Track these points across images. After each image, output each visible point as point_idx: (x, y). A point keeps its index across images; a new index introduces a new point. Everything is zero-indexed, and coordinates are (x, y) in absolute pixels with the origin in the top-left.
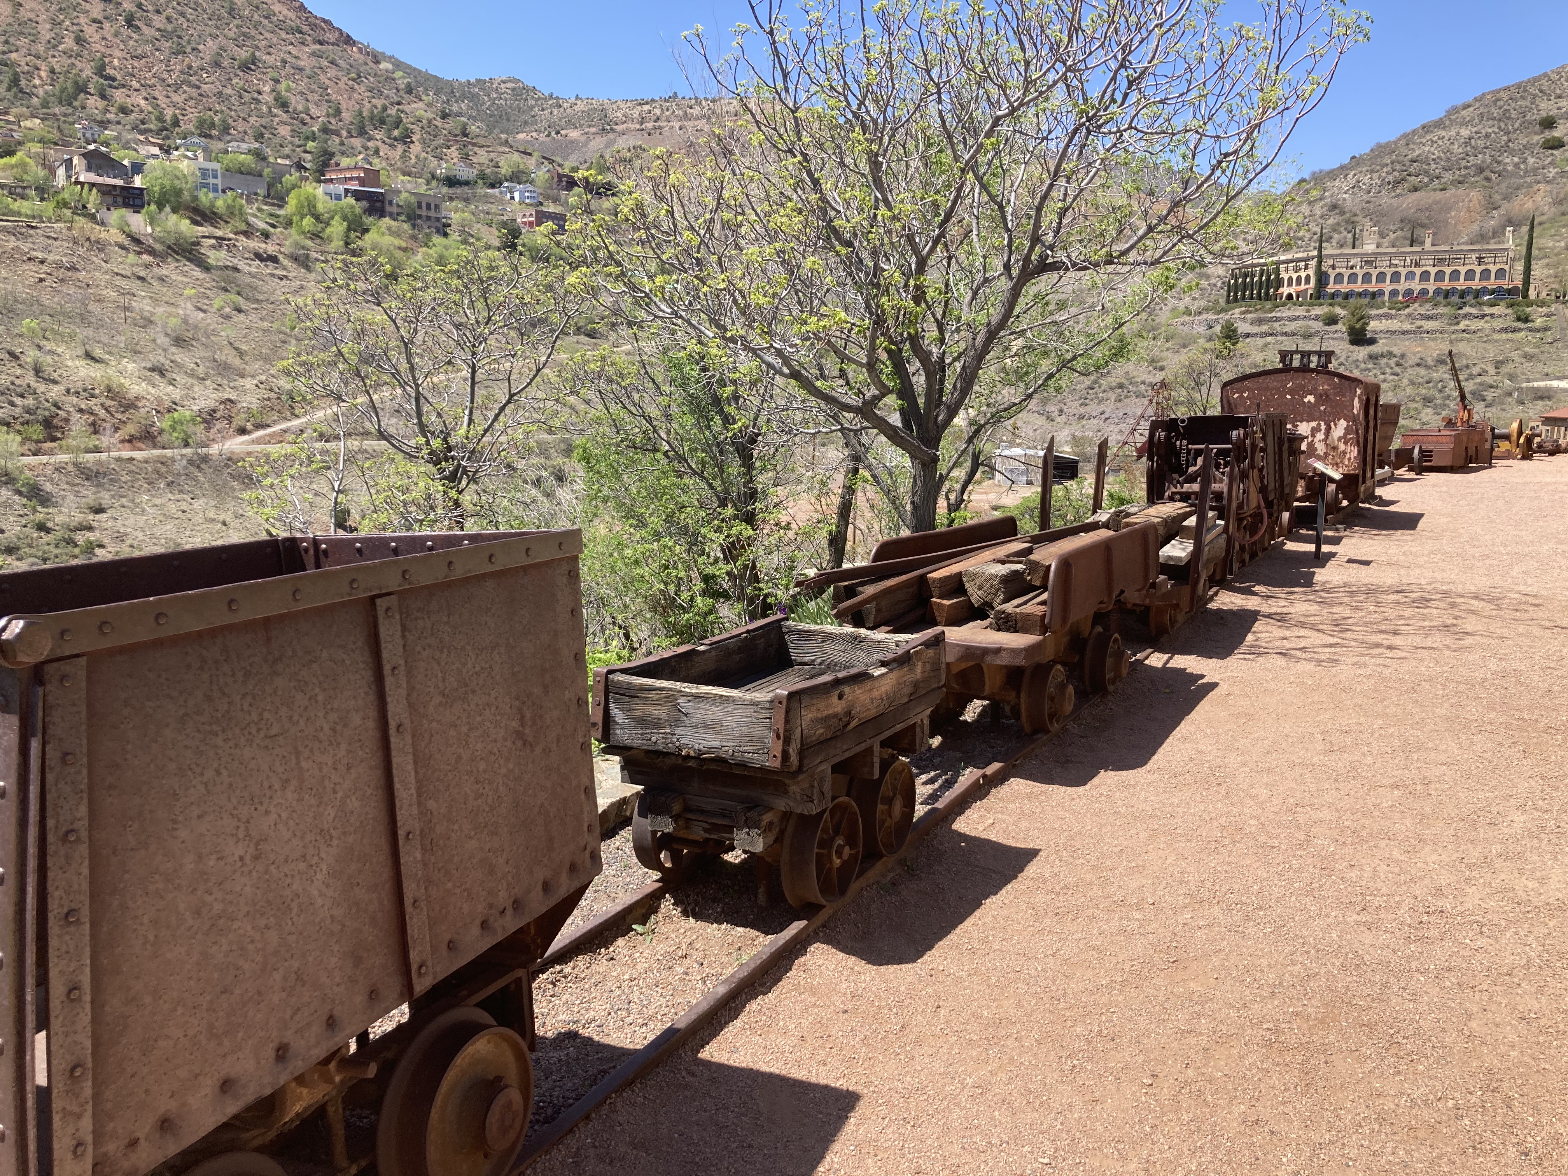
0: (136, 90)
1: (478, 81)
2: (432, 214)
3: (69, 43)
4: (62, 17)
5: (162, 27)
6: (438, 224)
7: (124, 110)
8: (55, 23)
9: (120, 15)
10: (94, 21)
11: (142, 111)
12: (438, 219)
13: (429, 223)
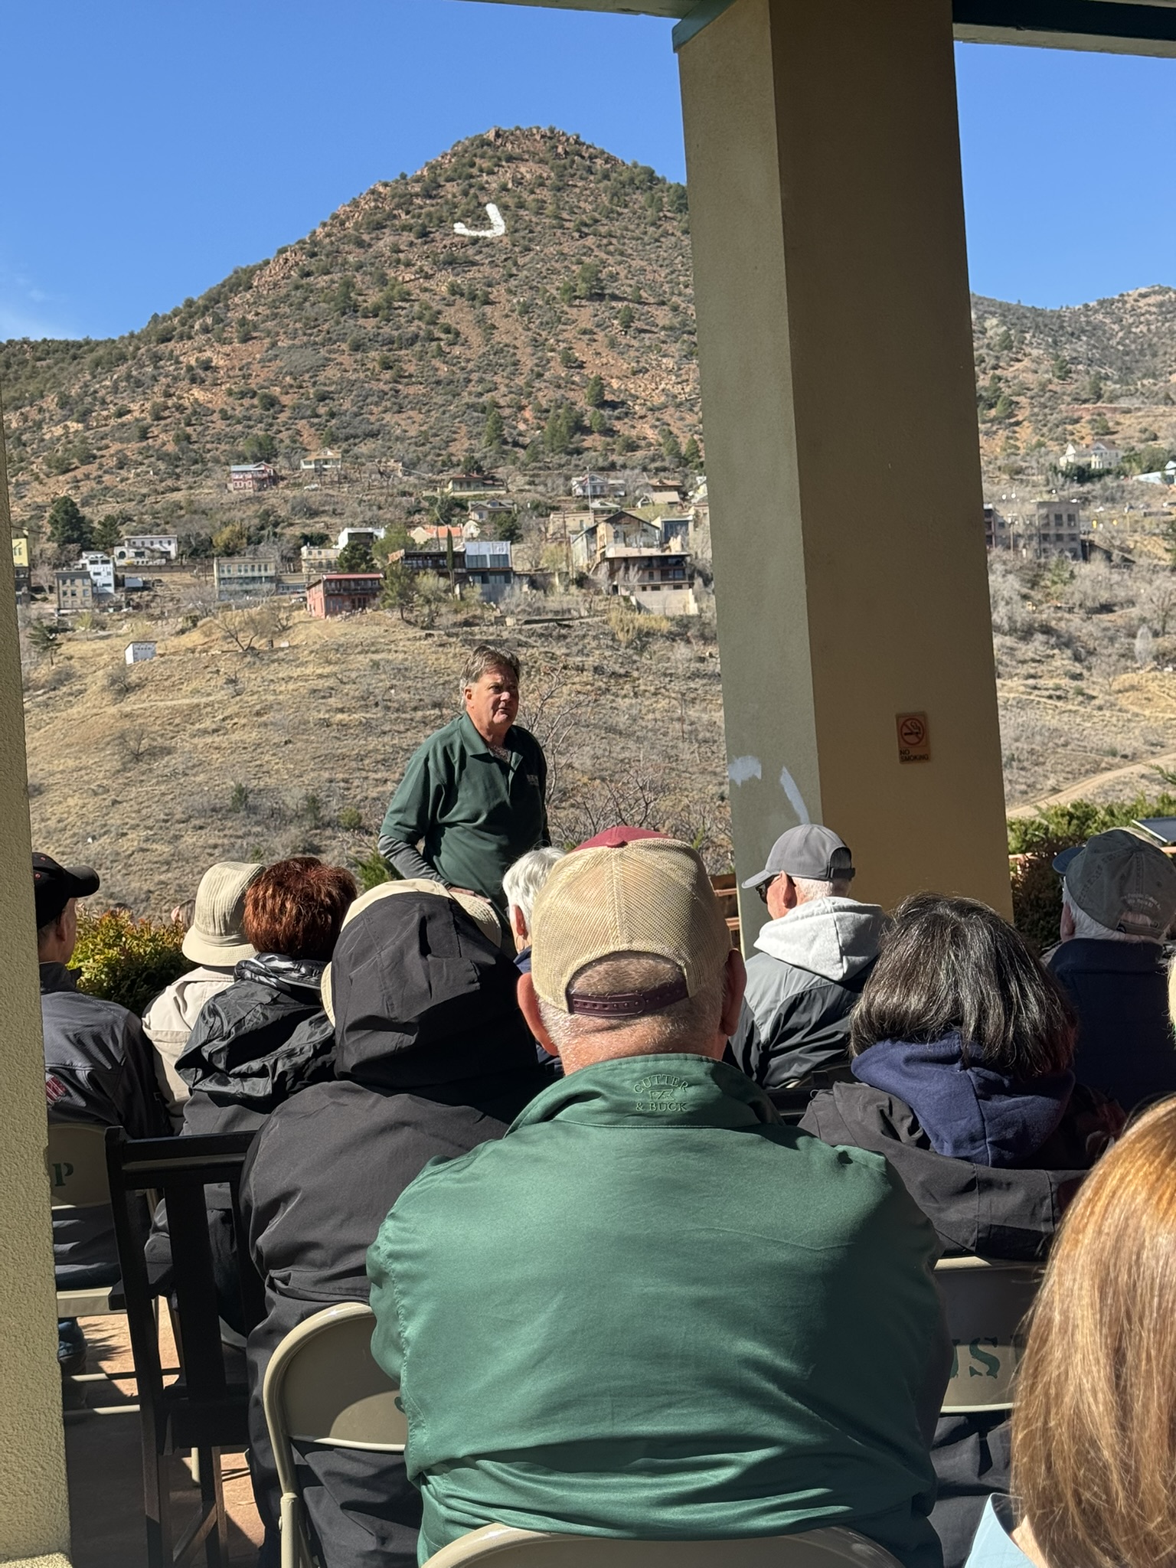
0: (641, 417)
1: (1101, 303)
2: (1064, 531)
3: (557, 369)
4: (544, 334)
5: (667, 322)
6: (1074, 545)
7: (631, 447)
8: (536, 343)
9: (616, 318)
10: (585, 332)
11: (651, 444)
12: (1073, 538)
13: (1060, 545)
